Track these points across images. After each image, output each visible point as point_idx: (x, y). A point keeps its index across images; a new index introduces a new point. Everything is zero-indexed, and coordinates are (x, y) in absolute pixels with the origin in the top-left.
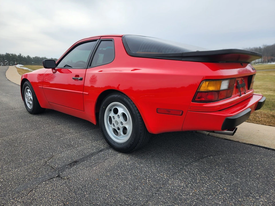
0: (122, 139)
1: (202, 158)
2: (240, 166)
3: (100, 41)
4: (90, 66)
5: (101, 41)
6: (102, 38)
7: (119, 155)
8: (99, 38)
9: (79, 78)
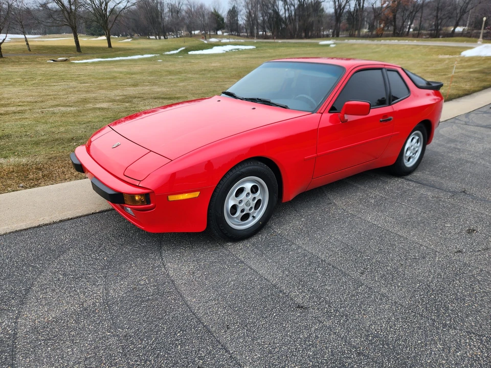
6: (386, 67)
8: (383, 66)
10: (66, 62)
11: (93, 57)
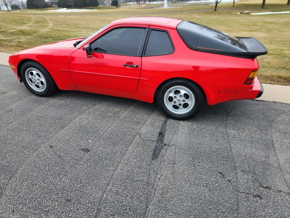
0: (182, 111)
1: (229, 113)
2: (250, 114)
3: (150, 30)
4: (144, 54)
5: (152, 30)
6: (151, 27)
7: (181, 122)
8: (149, 26)
9: (135, 66)
10: (248, 14)
11: (267, 11)
